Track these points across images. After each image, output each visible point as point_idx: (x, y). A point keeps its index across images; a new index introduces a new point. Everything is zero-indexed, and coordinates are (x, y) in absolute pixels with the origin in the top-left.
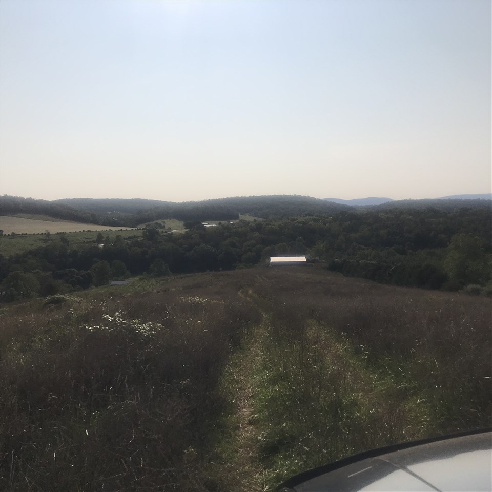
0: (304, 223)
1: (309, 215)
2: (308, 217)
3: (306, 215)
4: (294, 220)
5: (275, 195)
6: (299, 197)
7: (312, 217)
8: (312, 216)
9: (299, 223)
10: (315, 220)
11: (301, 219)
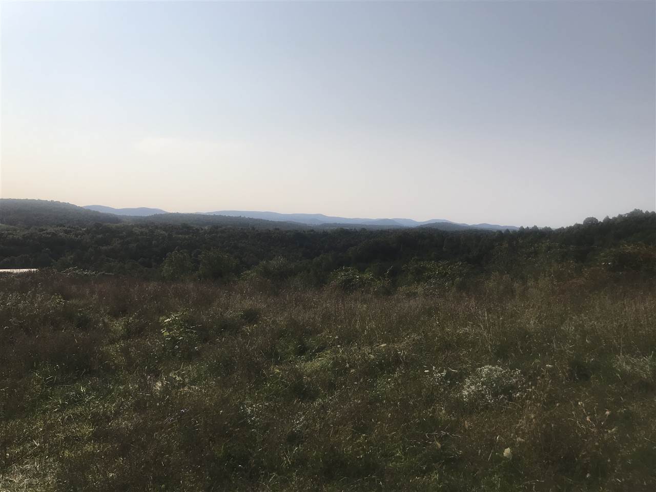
0: (54, 234)
1: (61, 225)
2: (59, 228)
3: (57, 226)
4: (43, 230)
5: (27, 199)
6: (58, 203)
7: (64, 228)
8: (64, 226)
9: (47, 233)
10: (66, 232)
11: (50, 230)
